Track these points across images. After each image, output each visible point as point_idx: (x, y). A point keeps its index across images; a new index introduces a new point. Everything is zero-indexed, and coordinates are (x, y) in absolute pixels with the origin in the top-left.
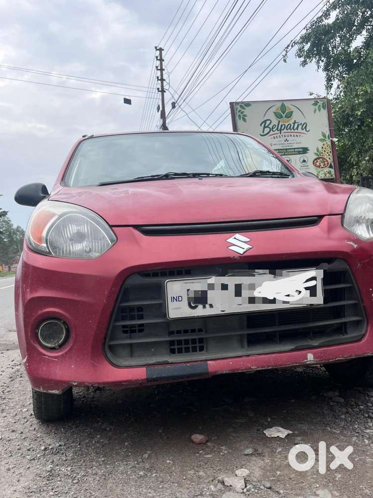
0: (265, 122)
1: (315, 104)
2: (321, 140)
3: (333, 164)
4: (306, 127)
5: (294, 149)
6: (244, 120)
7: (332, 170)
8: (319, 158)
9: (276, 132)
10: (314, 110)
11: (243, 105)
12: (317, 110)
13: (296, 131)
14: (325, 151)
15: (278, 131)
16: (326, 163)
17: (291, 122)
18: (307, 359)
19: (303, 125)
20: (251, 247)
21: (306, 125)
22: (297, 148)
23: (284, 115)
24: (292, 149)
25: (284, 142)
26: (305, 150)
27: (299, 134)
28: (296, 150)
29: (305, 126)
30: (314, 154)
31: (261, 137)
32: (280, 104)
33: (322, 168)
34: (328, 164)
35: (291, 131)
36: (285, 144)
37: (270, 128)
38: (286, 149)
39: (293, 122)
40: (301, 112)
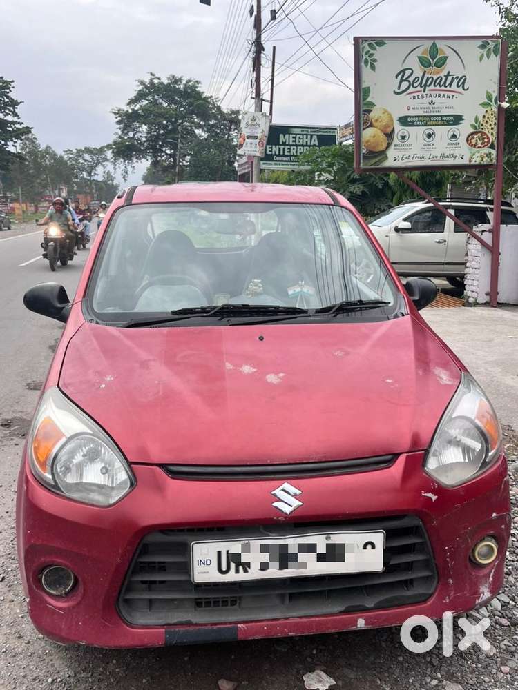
0: (403, 71)
1: (483, 47)
2: (484, 105)
3: (495, 143)
4: (463, 83)
5: (442, 116)
6: (373, 67)
7: (494, 152)
8: (476, 133)
9: (419, 88)
10: (479, 55)
11: (373, 43)
12: (485, 56)
13: (448, 88)
14: (487, 122)
15: (421, 87)
16: (486, 140)
17: (443, 74)
18: (356, 625)
19: (461, 78)
20: (301, 504)
21: (465, 79)
22: (446, 116)
23: (433, 63)
24: (438, 116)
25: (428, 105)
26: (457, 119)
27: (452, 94)
28: (443, 119)
29: (462, 81)
30: (470, 127)
31: (394, 95)
32: (429, 44)
33: (478, 147)
34: (488, 142)
35: (441, 88)
36: (429, 108)
37: (409, 81)
38: (430, 117)
39: (446, 74)
40: (460, 57)
